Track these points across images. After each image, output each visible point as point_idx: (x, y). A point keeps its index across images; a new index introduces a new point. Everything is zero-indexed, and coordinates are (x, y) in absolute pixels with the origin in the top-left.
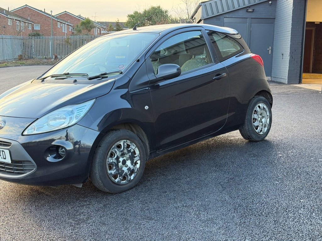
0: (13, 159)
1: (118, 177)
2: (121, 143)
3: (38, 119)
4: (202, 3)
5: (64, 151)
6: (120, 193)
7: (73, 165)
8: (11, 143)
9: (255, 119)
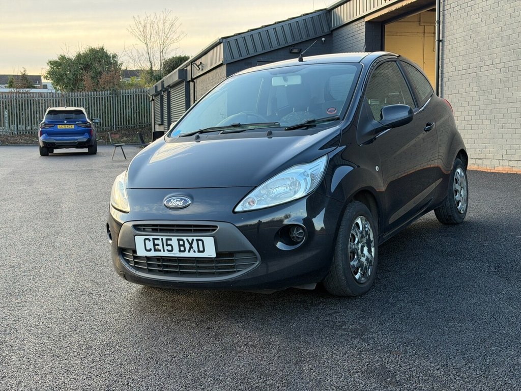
0: (220, 250)
1: (359, 271)
2: (358, 221)
3: (256, 187)
4: (223, 38)
5: (302, 232)
6: (361, 296)
7: (314, 253)
8: (216, 227)
9: (456, 191)
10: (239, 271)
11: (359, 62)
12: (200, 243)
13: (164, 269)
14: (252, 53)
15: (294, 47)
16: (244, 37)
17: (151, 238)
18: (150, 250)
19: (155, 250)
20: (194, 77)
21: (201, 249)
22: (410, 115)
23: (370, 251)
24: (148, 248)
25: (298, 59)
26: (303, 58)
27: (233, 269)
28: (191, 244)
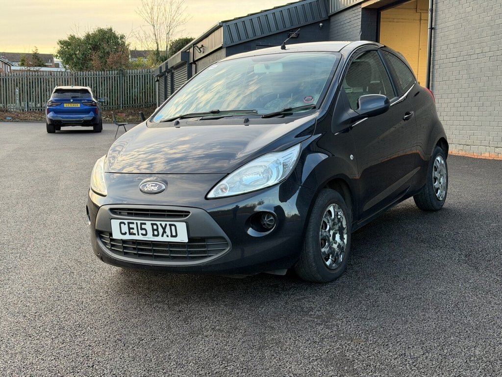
0: (192, 235)
1: (330, 257)
2: (330, 209)
3: (228, 174)
4: (223, 22)
5: (272, 219)
6: (331, 281)
7: (285, 239)
8: (189, 212)
9: (436, 179)
10: (210, 256)
11: (339, 52)
12: (173, 228)
13: (139, 253)
14: (251, 37)
15: (292, 32)
16: (244, 21)
17: (126, 222)
18: (125, 234)
19: (130, 234)
20: (196, 59)
21: (174, 234)
22: (386, 105)
23: (342, 238)
24: (123, 232)
25: (280, 47)
26: (286, 46)
27: (205, 254)
28: (164, 229)
